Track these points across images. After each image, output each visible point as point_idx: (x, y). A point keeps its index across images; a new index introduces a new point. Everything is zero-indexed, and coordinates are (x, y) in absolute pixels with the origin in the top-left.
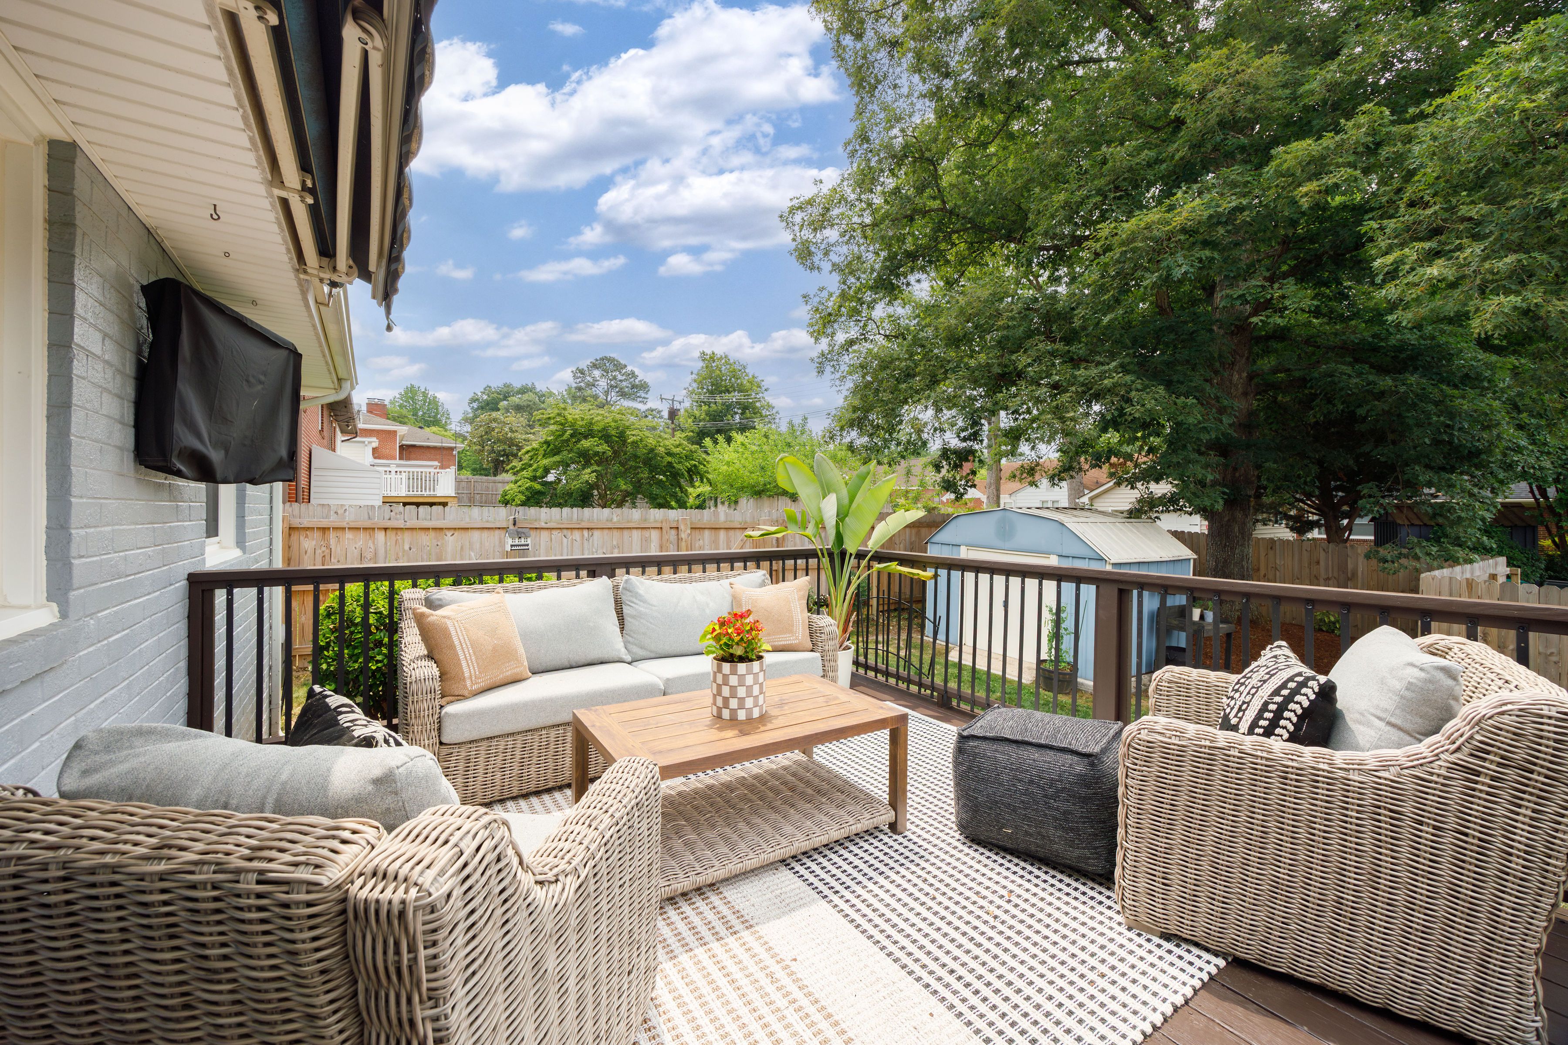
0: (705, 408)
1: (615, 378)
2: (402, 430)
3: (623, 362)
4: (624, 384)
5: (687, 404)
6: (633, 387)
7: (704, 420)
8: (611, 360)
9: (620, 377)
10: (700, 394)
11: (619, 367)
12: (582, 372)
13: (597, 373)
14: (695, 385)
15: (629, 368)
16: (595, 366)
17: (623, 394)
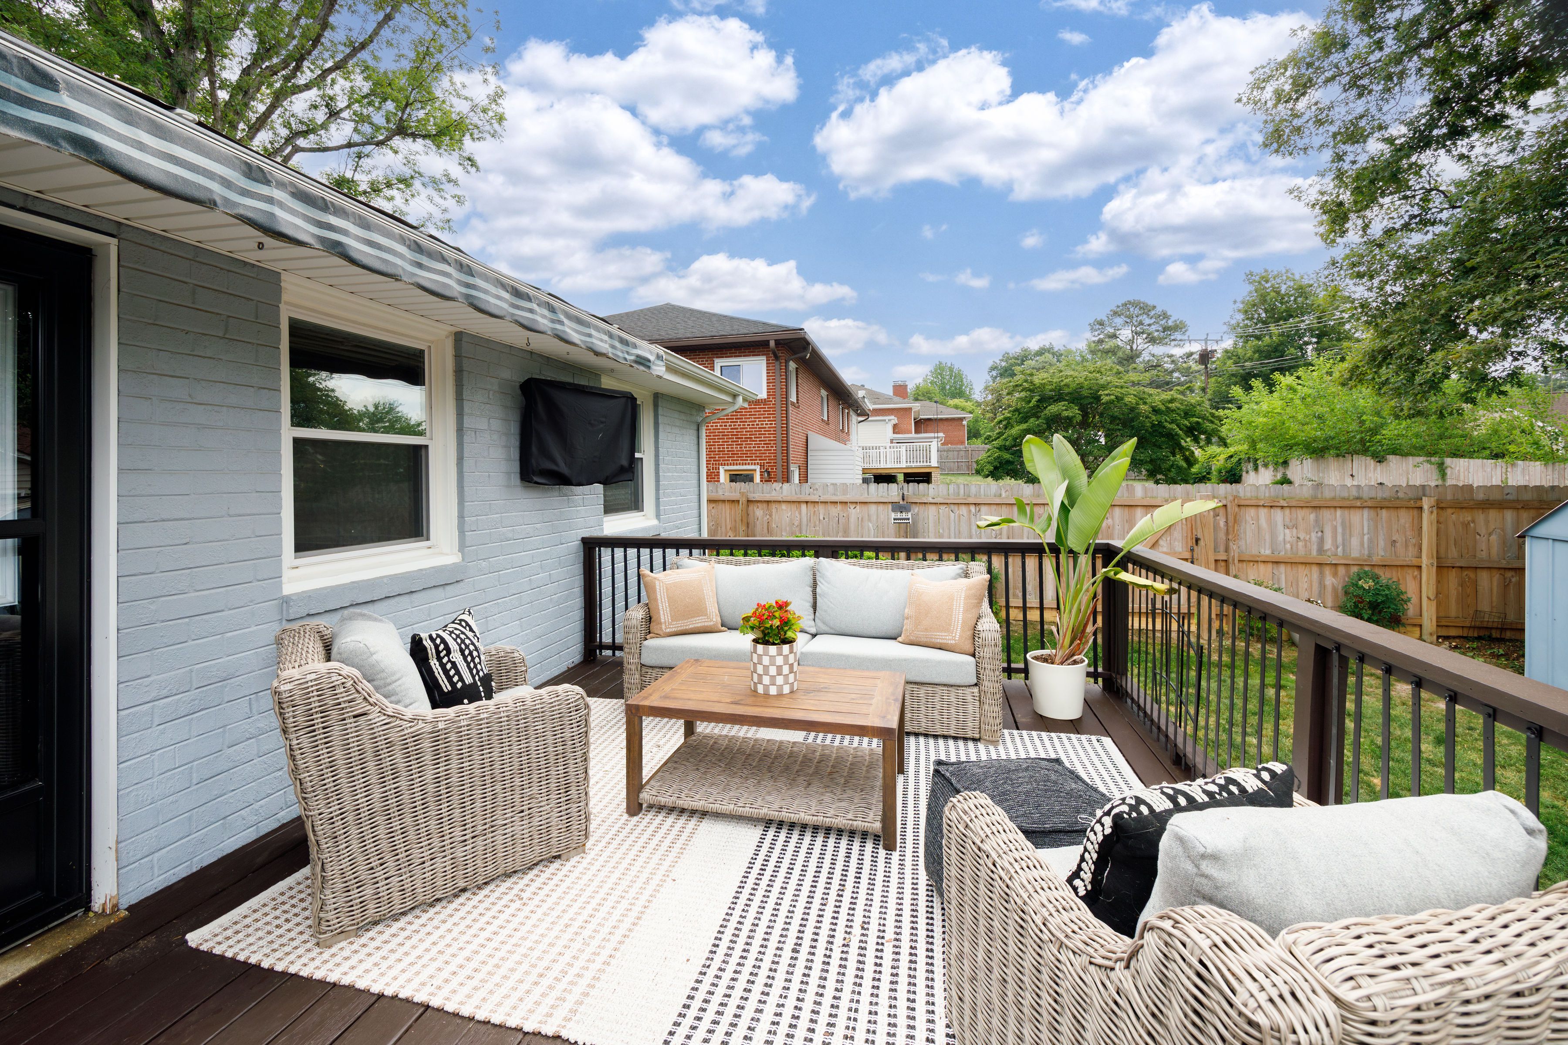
0: (1254, 342)
1: (1141, 323)
2: (916, 406)
3: (1151, 303)
4: (1153, 328)
5: (1228, 343)
6: (1165, 329)
7: (1251, 359)
8: (1135, 304)
9: (1147, 321)
10: (1246, 326)
11: (1146, 309)
12: (1101, 323)
13: (1119, 321)
14: (1240, 317)
15: (1159, 310)
16: (1116, 314)
17: (1152, 340)
